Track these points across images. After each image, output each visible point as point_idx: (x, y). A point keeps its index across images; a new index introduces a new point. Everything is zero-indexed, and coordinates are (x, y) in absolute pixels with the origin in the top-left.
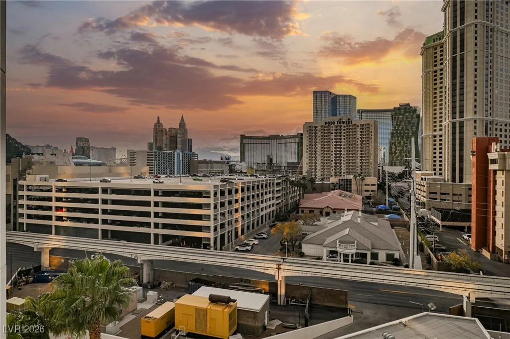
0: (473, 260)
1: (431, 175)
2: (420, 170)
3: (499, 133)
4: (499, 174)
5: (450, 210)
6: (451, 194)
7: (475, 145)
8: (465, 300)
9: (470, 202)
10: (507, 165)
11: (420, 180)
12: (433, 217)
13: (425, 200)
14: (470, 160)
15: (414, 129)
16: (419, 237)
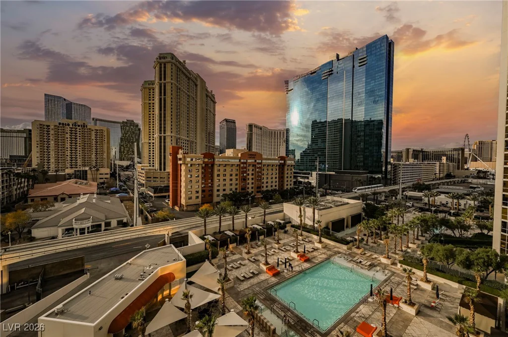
0: (170, 213)
1: (148, 166)
2: (141, 164)
3: (183, 144)
4: (183, 165)
5: (158, 187)
6: (159, 178)
7: (171, 150)
8: (166, 236)
9: (169, 181)
10: (186, 161)
11: (140, 170)
12: (149, 192)
13: (144, 182)
14: (169, 158)
15: (137, 137)
16: (140, 206)
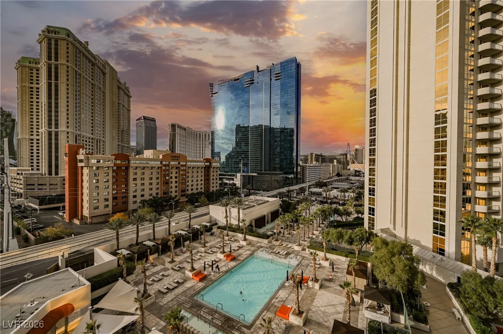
0: (66, 229)
1: (29, 170)
2: (15, 166)
3: (85, 143)
4: (85, 169)
5: (47, 196)
6: (48, 185)
7: (67, 149)
8: (60, 258)
9: (64, 188)
10: (90, 163)
11: (15, 175)
12: (30, 204)
13: (22, 191)
14: (64, 160)
15: (8, 131)
16: (15, 223)
